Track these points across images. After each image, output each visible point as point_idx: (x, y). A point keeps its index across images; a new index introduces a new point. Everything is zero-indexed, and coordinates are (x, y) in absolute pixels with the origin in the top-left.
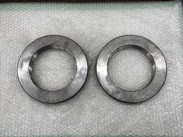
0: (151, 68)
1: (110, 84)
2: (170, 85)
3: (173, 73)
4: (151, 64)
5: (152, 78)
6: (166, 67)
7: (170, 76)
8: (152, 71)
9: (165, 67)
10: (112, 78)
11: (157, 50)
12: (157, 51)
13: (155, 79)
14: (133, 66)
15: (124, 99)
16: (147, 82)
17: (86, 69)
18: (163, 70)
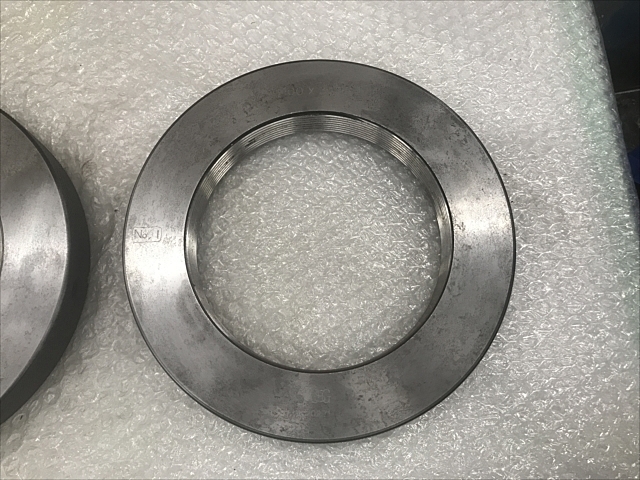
0: (427, 229)
1: (202, 340)
2: (536, 316)
3: (549, 249)
4: (430, 209)
5: (438, 282)
6: (509, 222)
7: (532, 267)
8: (436, 244)
9: (503, 224)
10: (225, 299)
11: (453, 129)
12: (456, 138)
13: (456, 291)
14: (334, 228)
15: (281, 424)
16: (413, 307)
17: (58, 259)
18: (492, 238)
